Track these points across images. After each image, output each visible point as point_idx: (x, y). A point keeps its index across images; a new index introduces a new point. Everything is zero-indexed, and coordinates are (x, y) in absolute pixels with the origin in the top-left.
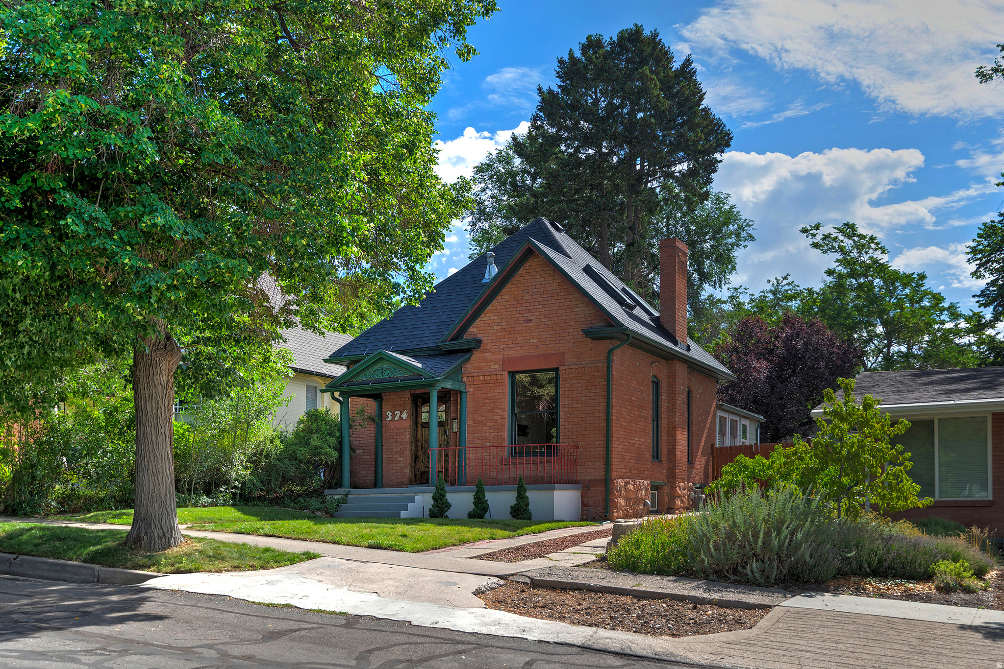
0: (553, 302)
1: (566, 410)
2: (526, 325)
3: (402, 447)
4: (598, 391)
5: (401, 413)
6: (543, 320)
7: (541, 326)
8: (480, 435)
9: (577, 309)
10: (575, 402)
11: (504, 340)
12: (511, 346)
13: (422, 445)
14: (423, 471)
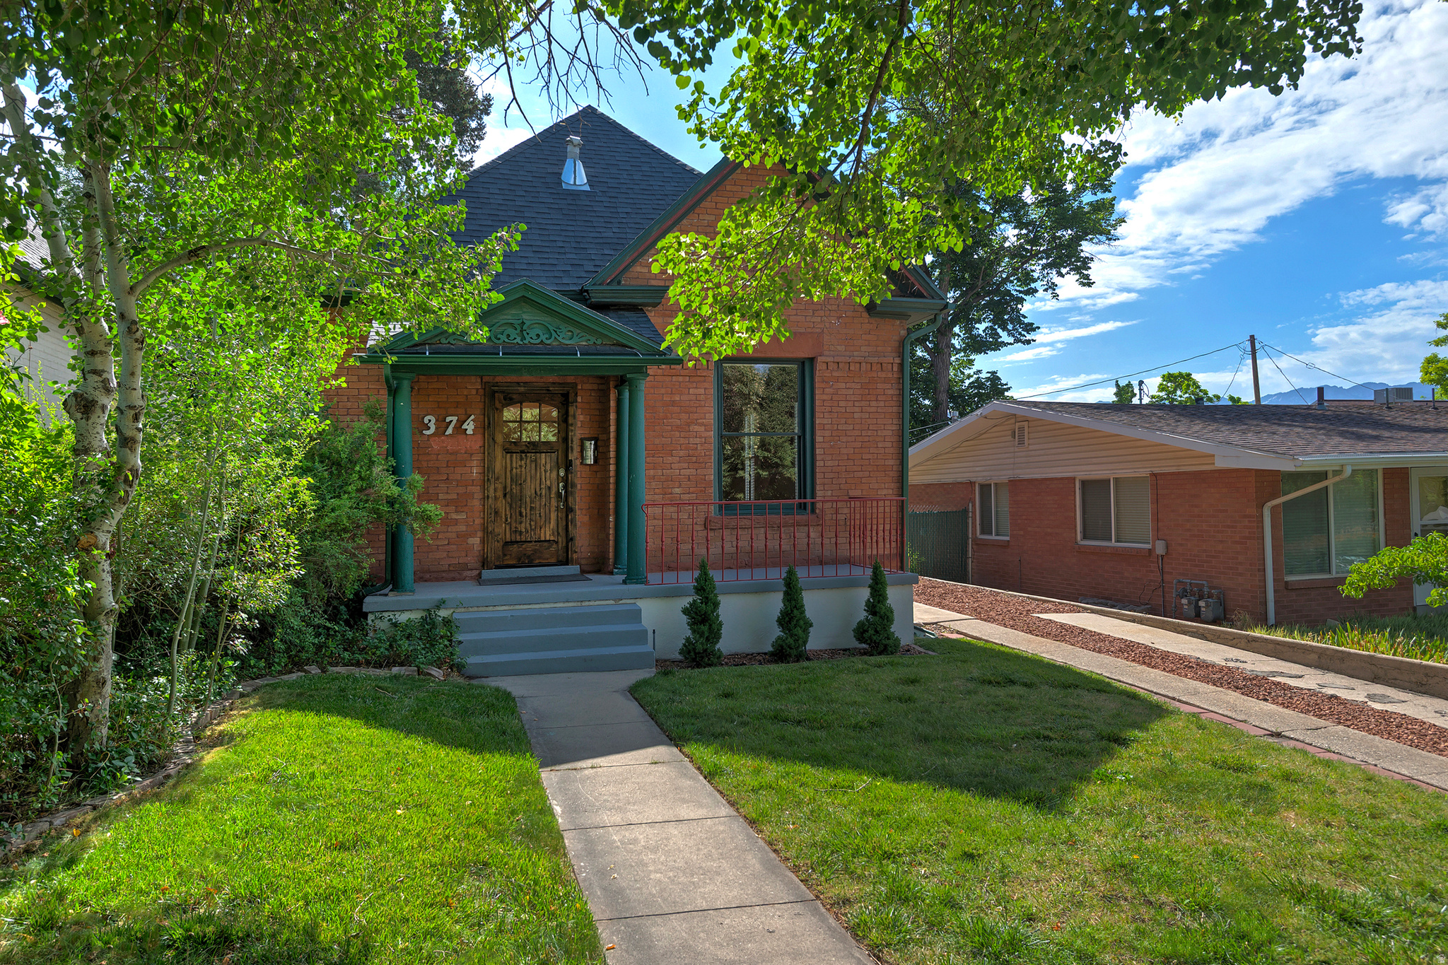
1: (827, 433)
3: (461, 490)
5: (461, 422)
10: (843, 421)
13: (505, 488)
14: (508, 540)
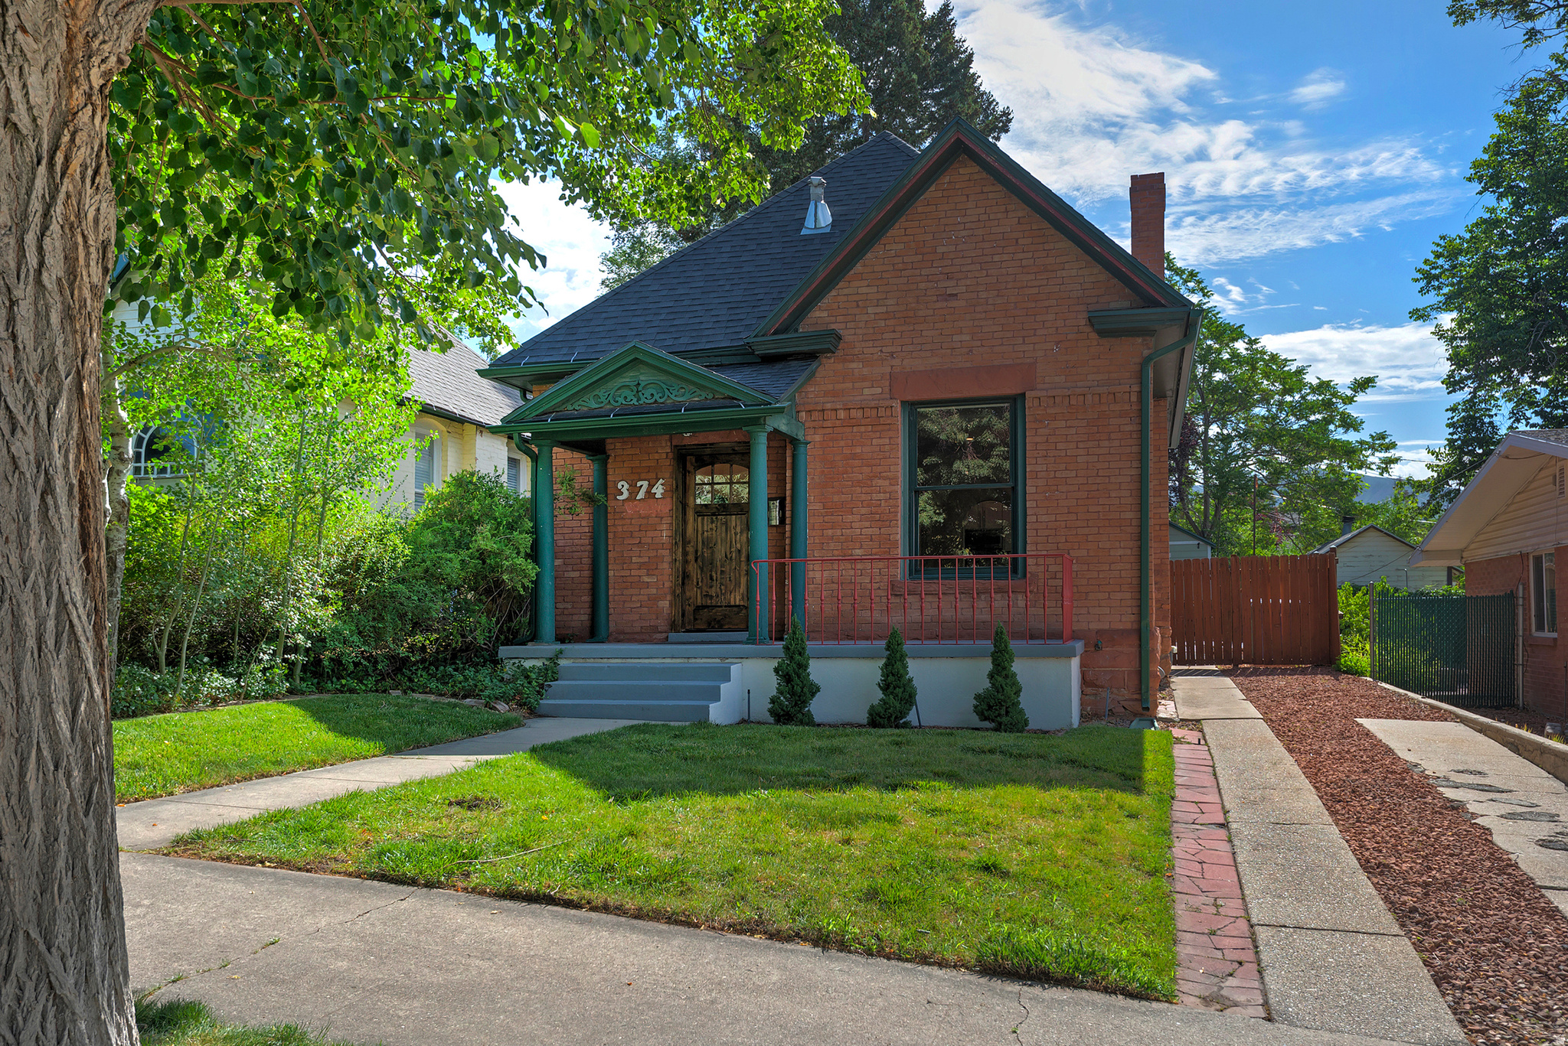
0: (1005, 257)
1: (1041, 482)
2: (945, 304)
3: (652, 554)
4: (1116, 443)
5: (651, 486)
6: (983, 295)
7: (978, 309)
8: (839, 532)
9: (1064, 273)
10: (1062, 467)
11: (892, 335)
12: (911, 348)
13: (696, 551)
14: (699, 604)
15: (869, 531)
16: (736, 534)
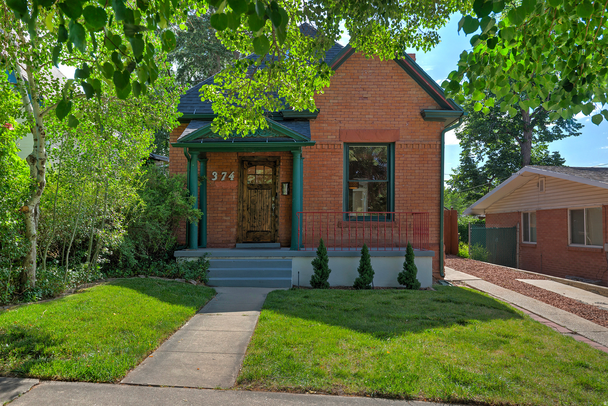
0: (387, 83)
1: (401, 180)
2: (362, 101)
3: (228, 206)
4: (430, 165)
5: (228, 175)
6: (378, 99)
7: (376, 104)
8: (317, 199)
9: (411, 92)
10: (409, 174)
11: (341, 113)
12: (348, 119)
13: (248, 206)
14: (249, 229)
15: (330, 199)
16: (266, 198)
